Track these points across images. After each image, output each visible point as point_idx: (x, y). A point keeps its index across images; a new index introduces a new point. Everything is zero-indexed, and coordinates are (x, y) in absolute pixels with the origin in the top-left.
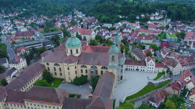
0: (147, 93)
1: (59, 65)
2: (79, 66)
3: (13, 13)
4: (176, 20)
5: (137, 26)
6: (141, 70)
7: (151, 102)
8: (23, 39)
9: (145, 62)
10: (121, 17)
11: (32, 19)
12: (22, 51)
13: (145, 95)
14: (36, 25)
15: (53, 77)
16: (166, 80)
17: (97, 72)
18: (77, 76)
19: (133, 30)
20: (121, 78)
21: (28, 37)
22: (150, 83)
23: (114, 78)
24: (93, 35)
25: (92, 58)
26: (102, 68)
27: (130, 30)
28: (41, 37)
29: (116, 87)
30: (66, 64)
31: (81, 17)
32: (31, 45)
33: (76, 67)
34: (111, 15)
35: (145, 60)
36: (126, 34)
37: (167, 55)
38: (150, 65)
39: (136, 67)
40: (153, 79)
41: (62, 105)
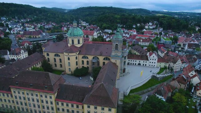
0: (151, 87)
1: (59, 56)
4: (167, 29)
5: (134, 32)
7: (157, 96)
9: (147, 56)
12: (25, 45)
13: (150, 89)
14: (45, 28)
15: (53, 69)
17: (98, 63)
18: (77, 67)
19: (130, 35)
20: (124, 71)
21: (34, 36)
22: (153, 77)
23: (117, 69)
24: (95, 35)
25: (94, 49)
26: (104, 59)
27: (128, 34)
28: (47, 36)
29: (119, 79)
30: (67, 54)
31: (85, 25)
32: (36, 41)
33: (76, 58)
34: (111, 24)
35: (147, 55)
36: (125, 38)
38: (152, 59)
39: (138, 62)
40: (157, 72)
41: (56, 94)
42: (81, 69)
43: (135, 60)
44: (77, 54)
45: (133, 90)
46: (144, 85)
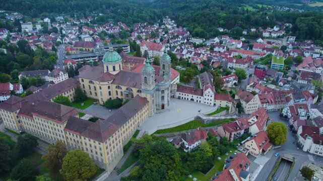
1: (94, 83)
2: (114, 87)
3: (86, 18)
5: (238, 44)
6: (197, 101)
7: (184, 141)
8: (80, 50)
9: (202, 91)
10: (221, 30)
11: (105, 27)
12: (68, 64)
14: (107, 34)
15: (88, 96)
16: (229, 118)
17: (132, 95)
18: (111, 98)
19: (228, 49)
20: (163, 107)
21: (87, 49)
22: (198, 118)
25: (129, 79)
26: (138, 91)
27: (224, 48)
29: (151, 117)
30: (98, 83)
31: (170, 27)
32: (85, 58)
33: (109, 87)
37: (251, 86)
38: (207, 95)
39: (190, 96)
40: (205, 114)
41: (65, 125)
42: (115, 100)
43: (187, 94)
44: (110, 83)
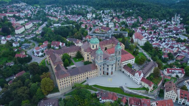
2: (90, 56)
3: (121, 12)
6: (131, 78)
11: (127, 19)
12: (87, 38)
20: (108, 74)
21: (106, 31)
22: (122, 88)
24: (144, 41)
38: (136, 76)
39: (128, 74)
40: (128, 87)
42: (90, 62)
43: (127, 72)
44: (89, 53)
45: (96, 85)
46: (107, 87)
